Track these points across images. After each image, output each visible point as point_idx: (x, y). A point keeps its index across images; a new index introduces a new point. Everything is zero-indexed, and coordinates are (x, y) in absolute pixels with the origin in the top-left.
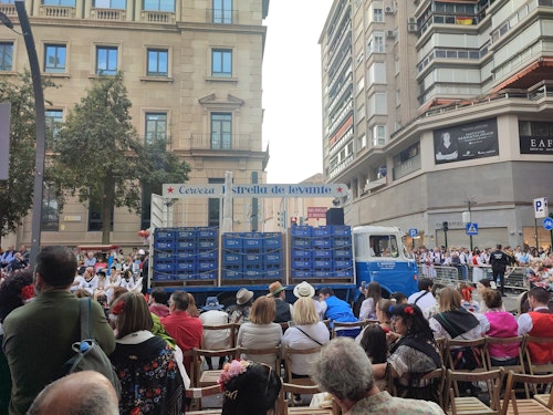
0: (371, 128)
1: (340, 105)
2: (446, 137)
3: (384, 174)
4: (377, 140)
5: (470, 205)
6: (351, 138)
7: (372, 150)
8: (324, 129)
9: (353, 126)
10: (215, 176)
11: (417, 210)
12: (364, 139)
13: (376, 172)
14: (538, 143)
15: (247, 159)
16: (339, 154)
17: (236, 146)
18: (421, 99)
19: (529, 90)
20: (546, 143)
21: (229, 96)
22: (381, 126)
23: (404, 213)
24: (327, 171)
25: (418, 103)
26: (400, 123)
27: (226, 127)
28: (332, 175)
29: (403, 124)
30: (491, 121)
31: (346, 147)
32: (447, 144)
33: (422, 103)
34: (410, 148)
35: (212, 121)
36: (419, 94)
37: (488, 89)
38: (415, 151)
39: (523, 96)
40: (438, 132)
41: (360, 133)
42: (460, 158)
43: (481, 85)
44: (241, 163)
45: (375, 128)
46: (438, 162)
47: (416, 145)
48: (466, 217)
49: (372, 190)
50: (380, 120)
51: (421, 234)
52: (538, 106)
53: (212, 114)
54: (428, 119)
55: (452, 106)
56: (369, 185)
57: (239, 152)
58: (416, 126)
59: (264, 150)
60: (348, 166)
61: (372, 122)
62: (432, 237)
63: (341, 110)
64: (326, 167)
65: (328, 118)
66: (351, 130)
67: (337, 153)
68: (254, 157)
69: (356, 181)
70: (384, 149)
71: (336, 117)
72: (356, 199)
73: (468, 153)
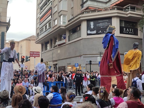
0: (60, 16)
1: (45, 4)
3: (65, 38)
4: (62, 22)
5: (100, 54)
6: (50, 20)
7: (60, 26)
8: (37, 14)
9: (51, 15)
11: (78, 55)
12: (56, 21)
13: (61, 36)
14: (126, 30)
16: (44, 27)
18: (82, 5)
19: (124, 7)
20: (129, 30)
22: (64, 16)
23: (73, 56)
24: (38, 35)
25: (81, 7)
26: (73, 15)
28: (40, 37)
29: (74, 16)
30: (110, 18)
31: (48, 24)
32: (92, 27)
33: (82, 7)
34: (77, 27)
36: (81, 3)
37: (108, 5)
38: (79, 28)
39: (122, 10)
40: (89, 21)
41: (55, 18)
42: (97, 34)
43: (106, 3)
45: (61, 16)
46: (88, 34)
47: (80, 26)
48: (99, 59)
49: (59, 45)
50: (64, 13)
51: (80, 66)
52: (127, 14)
54: (85, 15)
55: (94, 11)
56: (58, 43)
58: (80, 18)
59: (8, 22)
60: (48, 33)
61: (60, 14)
62: (84, 67)
63: (46, 6)
64: (37, 33)
65: (39, 9)
66: (50, 16)
67: (43, 26)
68: (2, 24)
69: (51, 40)
70: (65, 27)
71: (43, 9)
72: (51, 49)
73: (100, 31)
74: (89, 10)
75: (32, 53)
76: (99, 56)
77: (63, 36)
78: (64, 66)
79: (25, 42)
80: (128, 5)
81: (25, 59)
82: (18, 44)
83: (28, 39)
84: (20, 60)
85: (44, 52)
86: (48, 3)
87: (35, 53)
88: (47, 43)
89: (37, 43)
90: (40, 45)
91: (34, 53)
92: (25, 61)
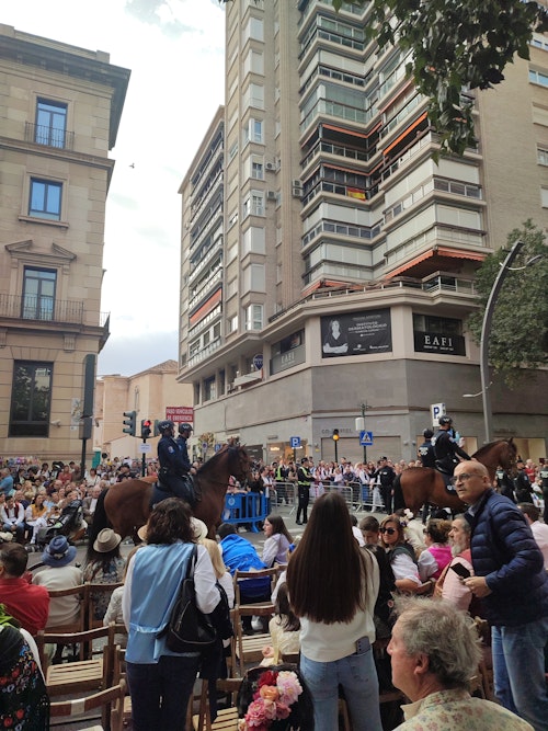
0: (245, 308)
1: (205, 275)
2: (335, 326)
3: (260, 367)
4: (250, 323)
5: (364, 409)
6: (219, 318)
7: (245, 335)
8: (182, 303)
9: (221, 303)
10: (25, 358)
11: (299, 413)
12: (235, 321)
13: (248, 361)
14: (432, 340)
15: (77, 335)
16: (202, 338)
17: (62, 316)
18: (306, 277)
19: (424, 280)
20: (440, 342)
21: (55, 247)
22: (258, 306)
23: (283, 416)
24: (184, 358)
25: (302, 282)
26: (280, 304)
27: (47, 289)
28: (191, 365)
29: (285, 306)
30: (384, 312)
31: (212, 330)
32: (336, 335)
33: (307, 282)
34: (292, 337)
35: (25, 278)
36: (303, 271)
37: (380, 274)
38: (299, 340)
39: (417, 286)
40: (326, 319)
41: (231, 313)
42: (351, 352)
43: (373, 269)
44: (67, 340)
45: (250, 308)
46: (325, 355)
47: (300, 333)
48: (359, 424)
49: (244, 386)
50: (258, 298)
51: (303, 443)
52: (432, 299)
53: (26, 268)
54: (314, 302)
55: (342, 290)
56: (240, 380)
57: (65, 325)
58: (301, 310)
59: (102, 325)
60: (213, 353)
61: (247, 300)
62: (316, 447)
63: (207, 280)
64: (183, 353)
65: (187, 289)
66: (219, 308)
67: (199, 335)
68: (87, 333)
69: (222, 373)
70: (261, 335)
71: (198, 289)
72: (222, 397)
73: (359, 346)
74: (327, 289)
75: (172, 412)
76: (361, 414)
77: (254, 360)
78: (258, 443)
79: (147, 378)
80: (434, 275)
81: (152, 428)
82: (129, 385)
83: (157, 372)
84: (139, 432)
85: (200, 405)
86: (212, 273)
87: (181, 411)
88: (209, 381)
89: (181, 382)
90: (190, 387)
91: (178, 411)
92: (151, 434)
